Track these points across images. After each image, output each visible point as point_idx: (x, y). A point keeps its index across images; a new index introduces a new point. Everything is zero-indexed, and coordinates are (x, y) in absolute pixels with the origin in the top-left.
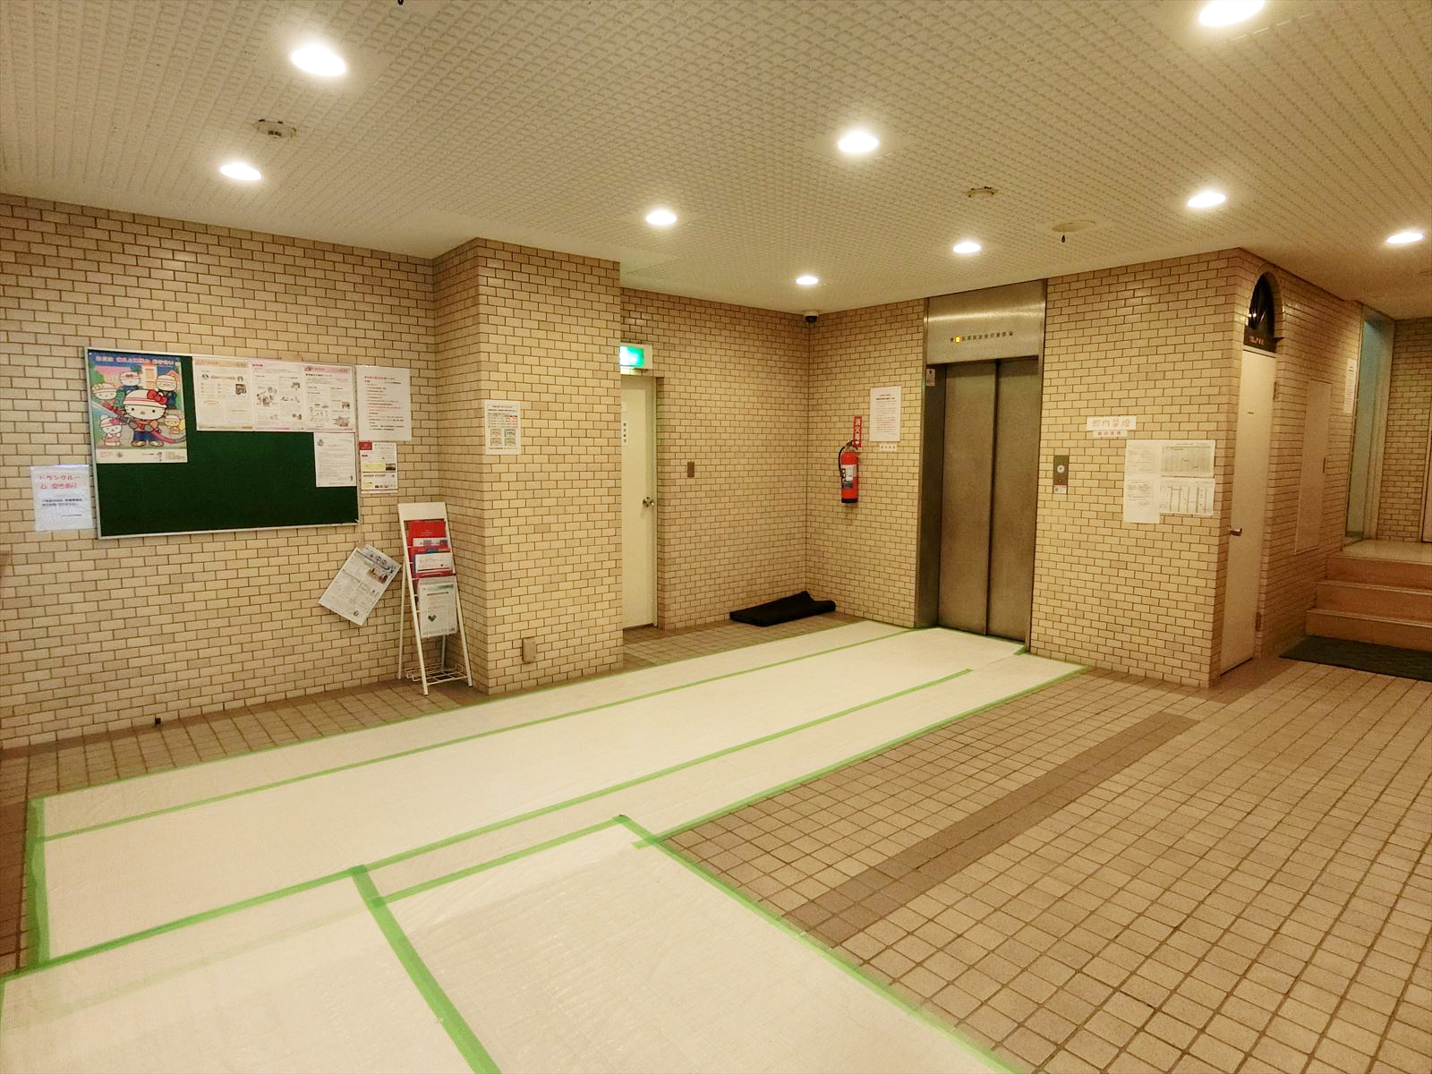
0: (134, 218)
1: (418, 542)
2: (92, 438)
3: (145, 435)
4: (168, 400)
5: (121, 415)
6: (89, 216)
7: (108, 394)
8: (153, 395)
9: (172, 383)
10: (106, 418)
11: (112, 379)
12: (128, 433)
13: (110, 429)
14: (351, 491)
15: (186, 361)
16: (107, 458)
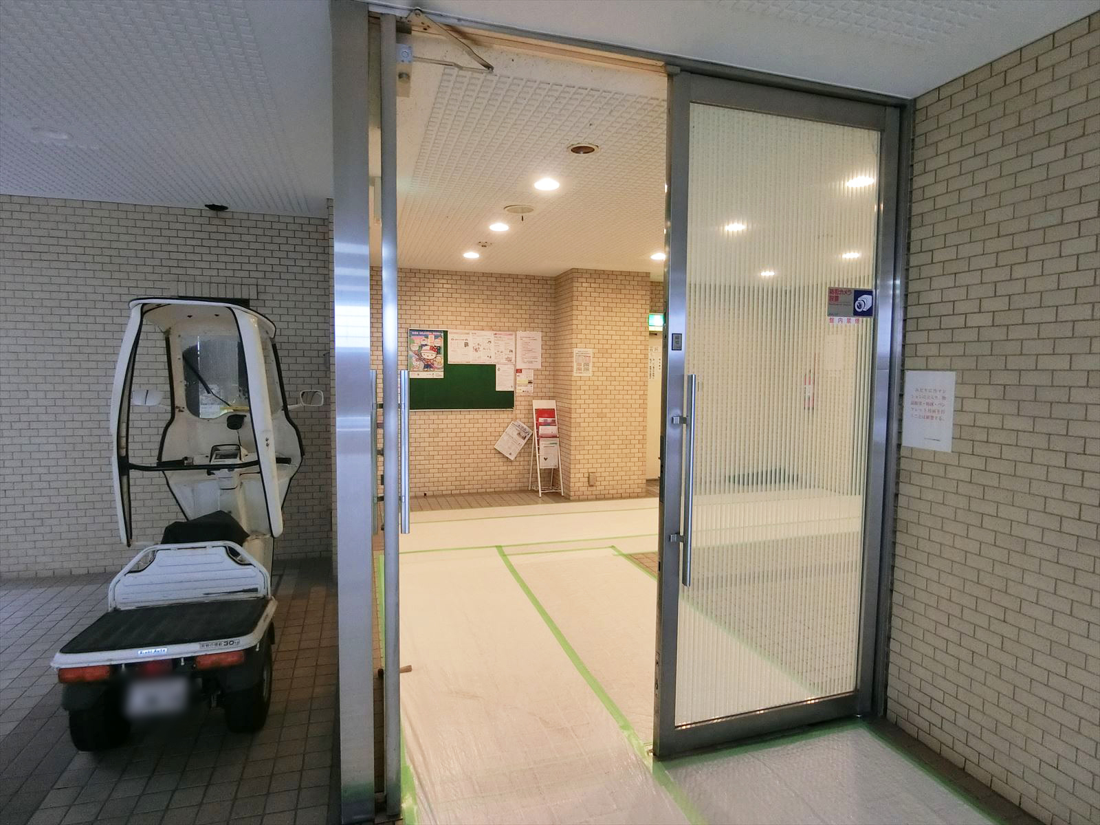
1: (541, 420)
2: (409, 367)
3: (428, 366)
4: (437, 350)
5: (420, 358)
7: (415, 348)
8: (432, 348)
9: (440, 343)
10: (414, 358)
11: (419, 341)
12: (422, 365)
13: (416, 363)
14: (512, 393)
15: (446, 333)
16: (414, 375)
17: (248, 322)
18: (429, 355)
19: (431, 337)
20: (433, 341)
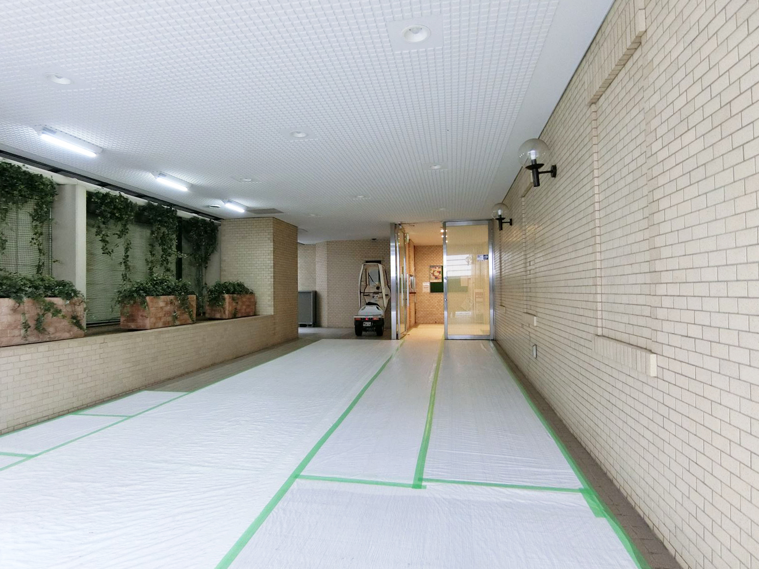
0: (436, 246)
2: (430, 278)
3: (436, 278)
4: (440, 272)
5: (434, 275)
6: (431, 247)
7: (432, 272)
8: (438, 272)
9: (440, 270)
10: (432, 275)
11: (433, 269)
12: (434, 277)
13: (432, 277)
14: (467, 287)
15: (442, 266)
16: (432, 281)
17: (380, 266)
18: (436, 274)
19: (437, 268)
20: (437, 269)
